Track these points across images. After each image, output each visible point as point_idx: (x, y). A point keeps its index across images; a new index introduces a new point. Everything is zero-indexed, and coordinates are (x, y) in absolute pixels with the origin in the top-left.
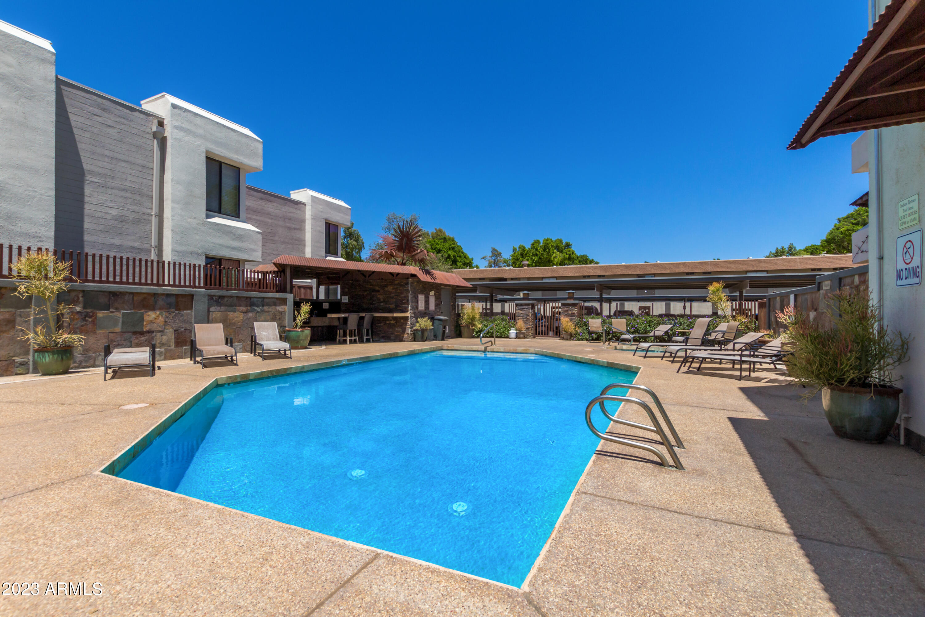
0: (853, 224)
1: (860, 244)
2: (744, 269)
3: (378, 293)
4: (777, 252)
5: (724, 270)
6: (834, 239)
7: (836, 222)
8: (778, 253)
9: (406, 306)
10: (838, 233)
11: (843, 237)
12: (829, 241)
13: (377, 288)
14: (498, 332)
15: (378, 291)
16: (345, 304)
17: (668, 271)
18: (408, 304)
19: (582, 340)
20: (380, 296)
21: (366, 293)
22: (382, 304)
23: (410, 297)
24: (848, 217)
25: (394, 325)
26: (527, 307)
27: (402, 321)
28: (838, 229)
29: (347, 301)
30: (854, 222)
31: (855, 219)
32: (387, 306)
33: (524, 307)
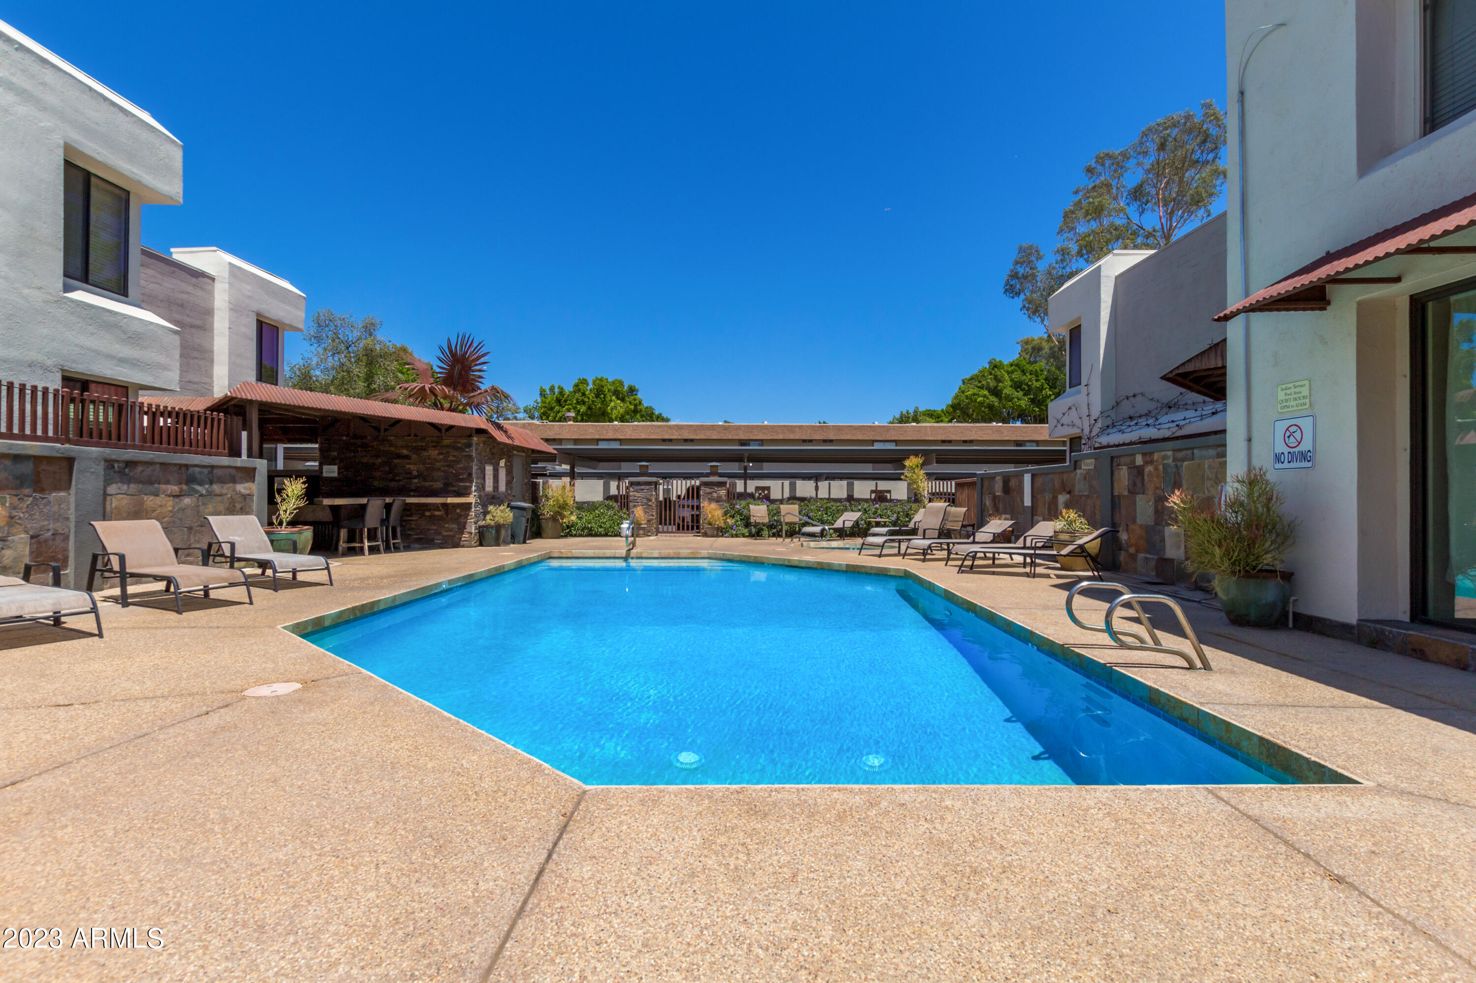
0: (978, 387)
1: (1059, 416)
2: (871, 438)
3: (408, 461)
4: (901, 417)
5: (848, 437)
6: (959, 404)
7: (961, 383)
8: (903, 419)
9: (468, 484)
10: (963, 397)
11: (969, 404)
12: (955, 407)
13: (405, 452)
14: (601, 527)
15: (407, 457)
16: (332, 479)
17: (781, 437)
18: (472, 482)
19: (737, 536)
20: (412, 467)
21: (379, 460)
22: (416, 481)
23: (475, 468)
24: (972, 379)
25: (440, 518)
26: (647, 487)
27: (458, 511)
28: (963, 392)
29: (335, 475)
30: (979, 385)
31: (980, 382)
32: (427, 484)
33: (643, 487)
